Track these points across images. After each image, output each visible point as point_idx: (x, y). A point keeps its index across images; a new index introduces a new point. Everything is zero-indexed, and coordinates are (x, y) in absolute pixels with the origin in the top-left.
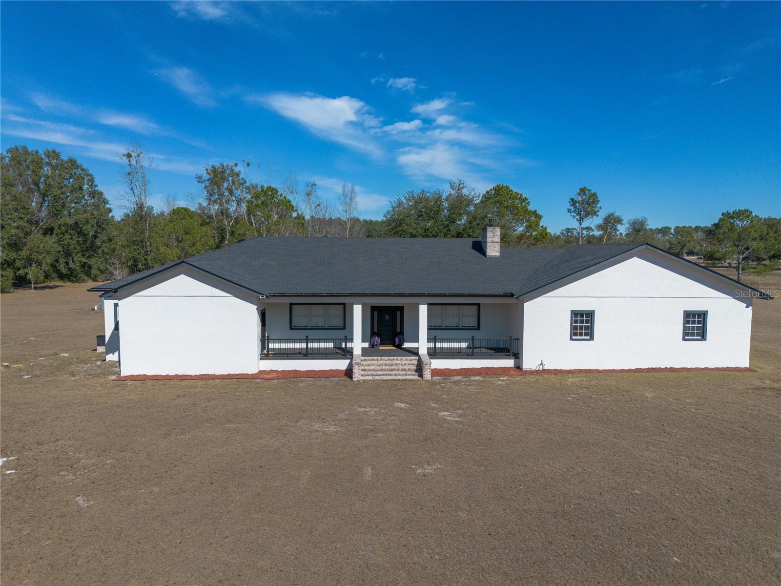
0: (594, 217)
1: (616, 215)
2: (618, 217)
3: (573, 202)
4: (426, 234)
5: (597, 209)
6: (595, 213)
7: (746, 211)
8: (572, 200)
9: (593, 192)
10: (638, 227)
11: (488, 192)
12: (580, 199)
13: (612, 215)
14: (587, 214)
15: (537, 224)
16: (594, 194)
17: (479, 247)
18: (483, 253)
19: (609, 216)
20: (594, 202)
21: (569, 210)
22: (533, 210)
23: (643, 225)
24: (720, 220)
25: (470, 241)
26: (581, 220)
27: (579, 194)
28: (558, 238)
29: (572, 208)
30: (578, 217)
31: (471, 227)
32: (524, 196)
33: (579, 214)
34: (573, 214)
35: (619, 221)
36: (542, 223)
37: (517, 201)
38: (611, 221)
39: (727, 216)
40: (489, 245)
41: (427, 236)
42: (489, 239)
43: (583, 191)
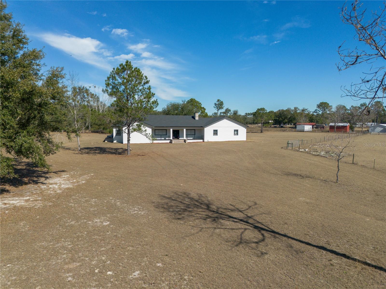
0: (222, 109)
1: (229, 109)
2: (230, 110)
3: (215, 104)
4: (177, 114)
5: (223, 107)
6: (222, 108)
7: (263, 108)
8: (215, 103)
9: (222, 101)
10: (235, 113)
11: (188, 101)
12: (217, 103)
13: (228, 109)
14: (220, 109)
15: (204, 112)
16: (222, 102)
17: (194, 118)
18: (195, 119)
19: (227, 109)
20: (222, 104)
21: (214, 107)
22: (203, 107)
23: (237, 112)
24: (257, 111)
25: (191, 116)
26: (218, 110)
27: (217, 102)
28: (211, 116)
29: (215, 106)
30: (217, 109)
31: (189, 113)
32: (200, 102)
33: (217, 108)
34: (215, 108)
35: (230, 111)
36: (206, 111)
37: (198, 104)
38: (228, 111)
39: (259, 110)
40: (196, 117)
41: (177, 115)
42: (196, 116)
43: (218, 100)
